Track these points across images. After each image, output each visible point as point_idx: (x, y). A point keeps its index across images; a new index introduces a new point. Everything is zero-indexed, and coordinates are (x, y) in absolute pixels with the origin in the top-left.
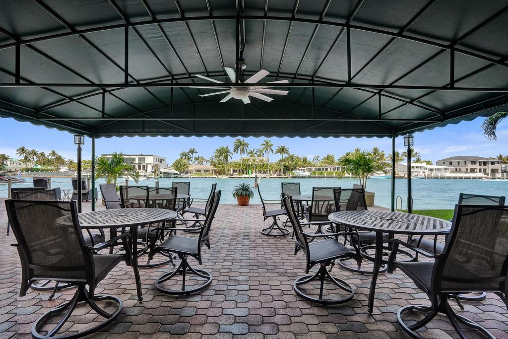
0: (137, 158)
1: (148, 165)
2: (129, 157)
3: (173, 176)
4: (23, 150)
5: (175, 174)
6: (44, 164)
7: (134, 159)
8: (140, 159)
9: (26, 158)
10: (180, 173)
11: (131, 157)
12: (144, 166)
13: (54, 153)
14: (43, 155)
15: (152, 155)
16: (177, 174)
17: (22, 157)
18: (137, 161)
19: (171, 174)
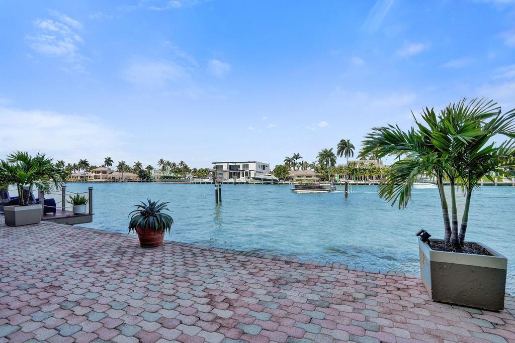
0: (241, 165)
1: (251, 172)
2: (234, 164)
3: (272, 182)
4: (162, 161)
5: (274, 180)
6: (176, 172)
7: (239, 166)
8: (244, 166)
9: (163, 167)
10: (280, 179)
11: (237, 164)
12: (247, 173)
13: (182, 163)
14: (174, 164)
15: (255, 162)
16: (276, 181)
17: (161, 167)
18: (241, 169)
19: (270, 180)
